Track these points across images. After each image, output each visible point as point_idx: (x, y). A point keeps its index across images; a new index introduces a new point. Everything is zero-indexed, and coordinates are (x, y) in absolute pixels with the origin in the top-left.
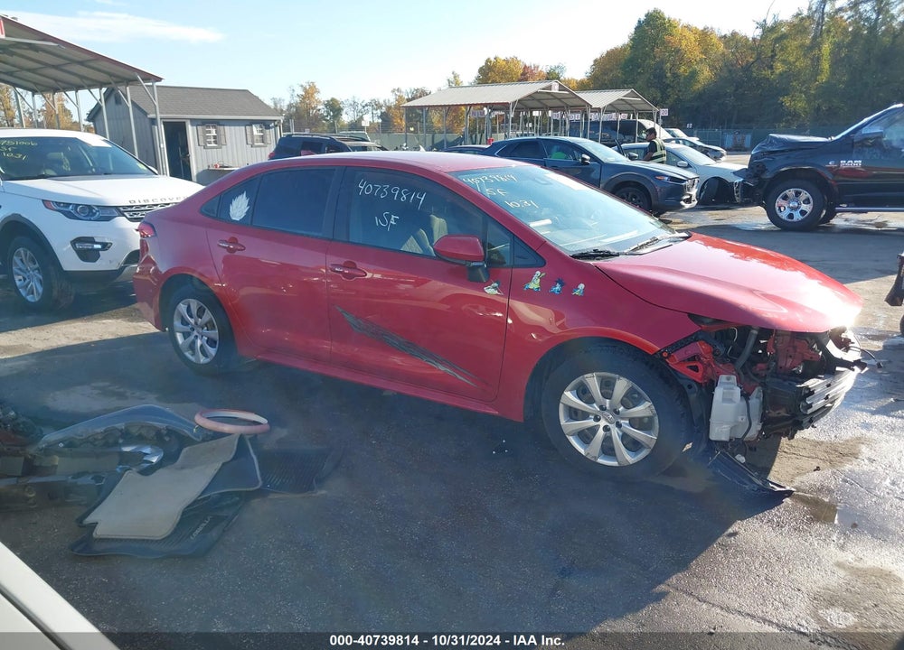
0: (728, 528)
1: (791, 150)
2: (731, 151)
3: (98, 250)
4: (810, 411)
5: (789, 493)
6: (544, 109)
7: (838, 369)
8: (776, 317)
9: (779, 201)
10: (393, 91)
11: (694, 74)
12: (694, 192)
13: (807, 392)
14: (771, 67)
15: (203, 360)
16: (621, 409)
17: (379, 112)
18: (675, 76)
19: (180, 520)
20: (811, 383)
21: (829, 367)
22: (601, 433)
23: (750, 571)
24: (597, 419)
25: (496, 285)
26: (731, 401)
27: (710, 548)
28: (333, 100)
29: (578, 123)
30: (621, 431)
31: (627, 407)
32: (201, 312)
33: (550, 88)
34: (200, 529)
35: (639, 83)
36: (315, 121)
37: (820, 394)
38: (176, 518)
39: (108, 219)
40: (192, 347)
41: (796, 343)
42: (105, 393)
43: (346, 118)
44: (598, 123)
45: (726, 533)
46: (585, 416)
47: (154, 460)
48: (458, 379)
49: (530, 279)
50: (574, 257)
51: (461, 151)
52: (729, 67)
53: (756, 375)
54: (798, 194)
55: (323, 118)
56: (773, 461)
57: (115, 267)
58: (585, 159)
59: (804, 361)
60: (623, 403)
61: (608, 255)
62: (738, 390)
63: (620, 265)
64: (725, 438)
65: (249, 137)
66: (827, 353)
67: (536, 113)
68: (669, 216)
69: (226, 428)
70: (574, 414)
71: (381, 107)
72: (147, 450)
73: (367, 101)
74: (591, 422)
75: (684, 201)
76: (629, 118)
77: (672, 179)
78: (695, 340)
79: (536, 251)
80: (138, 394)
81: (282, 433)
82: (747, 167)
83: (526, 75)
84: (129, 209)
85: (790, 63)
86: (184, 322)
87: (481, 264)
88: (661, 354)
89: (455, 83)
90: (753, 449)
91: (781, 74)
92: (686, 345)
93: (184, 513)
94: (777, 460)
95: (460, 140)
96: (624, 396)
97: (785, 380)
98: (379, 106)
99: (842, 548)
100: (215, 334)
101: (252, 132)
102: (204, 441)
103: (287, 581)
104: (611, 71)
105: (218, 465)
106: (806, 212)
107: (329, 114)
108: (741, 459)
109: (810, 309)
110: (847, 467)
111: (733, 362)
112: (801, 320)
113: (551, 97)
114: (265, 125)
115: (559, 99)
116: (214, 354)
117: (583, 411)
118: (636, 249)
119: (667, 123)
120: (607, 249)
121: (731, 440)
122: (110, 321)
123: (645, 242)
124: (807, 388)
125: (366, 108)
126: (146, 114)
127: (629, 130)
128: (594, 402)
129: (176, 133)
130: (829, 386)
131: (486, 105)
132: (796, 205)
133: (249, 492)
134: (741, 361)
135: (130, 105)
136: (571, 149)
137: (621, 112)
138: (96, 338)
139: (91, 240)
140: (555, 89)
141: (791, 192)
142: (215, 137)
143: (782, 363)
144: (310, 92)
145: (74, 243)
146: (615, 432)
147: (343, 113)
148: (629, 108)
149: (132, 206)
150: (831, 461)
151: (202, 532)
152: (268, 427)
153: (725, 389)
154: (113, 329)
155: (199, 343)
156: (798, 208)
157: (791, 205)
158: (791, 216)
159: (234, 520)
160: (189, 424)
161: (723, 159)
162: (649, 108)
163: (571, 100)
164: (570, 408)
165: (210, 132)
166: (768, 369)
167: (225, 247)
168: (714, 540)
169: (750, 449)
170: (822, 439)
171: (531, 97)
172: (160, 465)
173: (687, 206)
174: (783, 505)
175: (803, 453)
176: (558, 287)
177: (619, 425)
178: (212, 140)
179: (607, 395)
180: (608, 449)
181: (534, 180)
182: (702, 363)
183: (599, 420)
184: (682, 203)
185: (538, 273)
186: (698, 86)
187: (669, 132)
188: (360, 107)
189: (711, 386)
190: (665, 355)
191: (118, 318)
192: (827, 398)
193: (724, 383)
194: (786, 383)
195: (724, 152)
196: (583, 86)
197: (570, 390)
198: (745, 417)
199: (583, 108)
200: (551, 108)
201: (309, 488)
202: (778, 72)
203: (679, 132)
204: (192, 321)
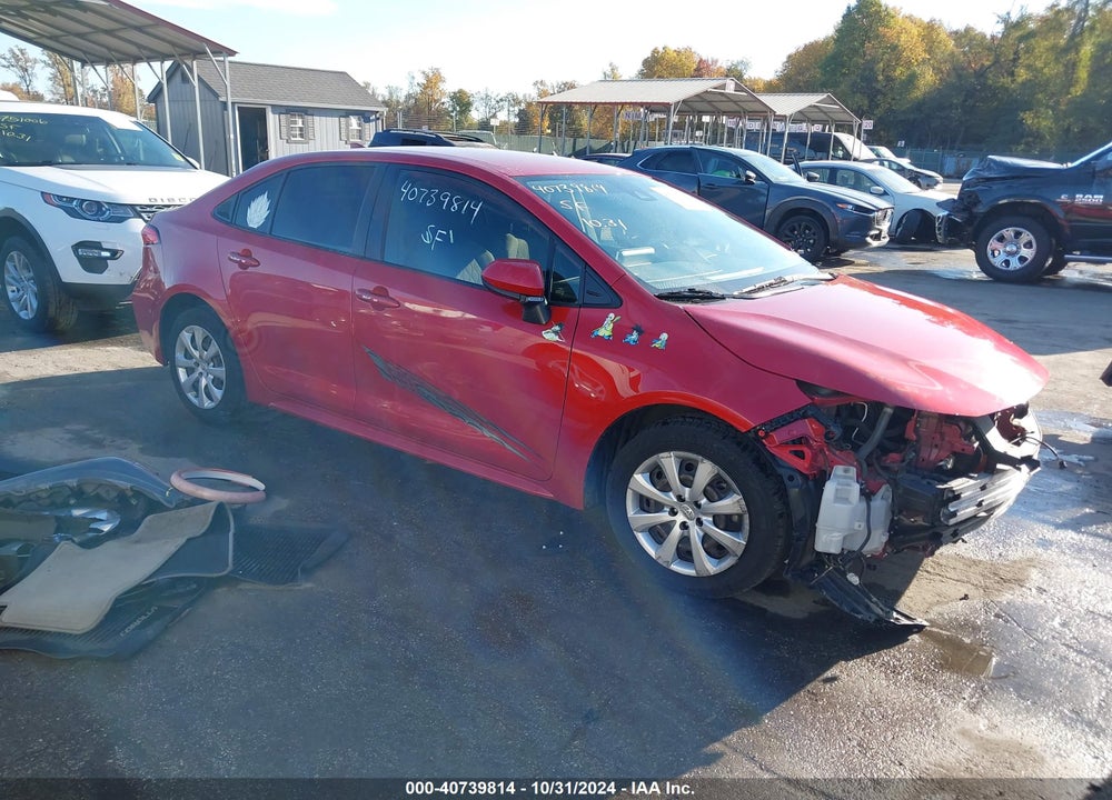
0: (825, 671)
1: (1013, 178)
2: (949, 178)
3: (107, 258)
4: (952, 521)
5: (920, 629)
6: (717, 112)
7: (999, 466)
8: (917, 392)
9: (993, 243)
10: (535, 84)
11: (912, 78)
12: (885, 226)
13: (951, 495)
14: (1012, 74)
15: (207, 404)
16: (704, 501)
17: (517, 109)
18: (889, 79)
19: (111, 609)
20: (957, 484)
21: (986, 464)
22: (677, 531)
23: (840, 731)
24: (673, 513)
25: (557, 328)
26: (846, 500)
27: (796, 697)
28: (460, 91)
29: (757, 133)
30: (702, 530)
31: (711, 500)
32: (206, 344)
33: (723, 87)
34: (138, 622)
35: (843, 86)
36: (438, 116)
37: (970, 499)
38: (105, 607)
39: (121, 220)
40: (195, 386)
41: (946, 429)
42: (80, 438)
43: (476, 115)
44: (782, 134)
45: (821, 678)
46: (659, 507)
47: (106, 528)
48: (505, 448)
49: (600, 324)
50: (659, 297)
51: (601, 160)
52: (958, 70)
53: (886, 469)
54: (1018, 234)
55: (448, 113)
56: (909, 582)
57: (126, 281)
58: (750, 177)
59: (954, 453)
60: (705, 493)
61: (708, 297)
62: (856, 487)
63: (719, 311)
64: (834, 549)
65: (343, 131)
66: (985, 444)
67: (706, 119)
68: (853, 256)
69: (207, 493)
70: (646, 504)
71: (520, 103)
72: (103, 515)
73: (503, 95)
74: (665, 516)
75: (871, 237)
76: (824, 130)
77: (858, 208)
78: (804, 417)
79: (611, 286)
80: (119, 442)
81: (281, 504)
82: (956, 197)
83: (701, 71)
84: (148, 209)
85: (1036, 69)
86: (188, 355)
87: (539, 299)
88: (756, 433)
89: (611, 77)
90: (871, 567)
91: (1024, 84)
92: (790, 423)
93: (118, 600)
94: (915, 582)
95: (607, 148)
96: (708, 485)
97: (924, 478)
98: (517, 102)
99: (973, 709)
100: (221, 372)
101: (348, 125)
102: (178, 507)
103: (227, 701)
104: (808, 69)
105: (181, 541)
106: (1026, 259)
107: (455, 109)
108: (854, 579)
109: (966, 383)
110: (1006, 597)
111: (856, 448)
112: (951, 399)
113: (724, 99)
114: (364, 116)
115: (735, 102)
116: (220, 398)
117: (656, 501)
118: (750, 292)
119: (872, 139)
120: (709, 289)
121: (842, 554)
122: (116, 348)
123: (767, 283)
124: (951, 490)
125: (501, 103)
126: (217, 96)
127: (821, 145)
128: (671, 490)
129: (253, 122)
130: (983, 488)
131: (642, 104)
132: (1015, 249)
133: (212, 578)
134: (867, 449)
135: (196, 83)
136: (734, 164)
137: (814, 122)
138: (91, 369)
139: (97, 246)
140: (730, 88)
141: (1009, 232)
142: (301, 129)
143: (924, 454)
144: (433, 80)
145: (76, 247)
146: (695, 533)
147: (473, 109)
148: (825, 118)
149: (153, 206)
150: (986, 589)
151: (138, 628)
152: (263, 495)
153: (839, 484)
154: (115, 359)
155: (204, 382)
156: (1017, 253)
157: (1008, 249)
158: (1007, 263)
159: (183, 615)
160: (162, 486)
161: (939, 187)
162: (849, 119)
163: (750, 104)
164: (641, 496)
165: (295, 123)
166: (903, 461)
167: (236, 262)
168: (803, 687)
169: (869, 566)
170: (981, 558)
171: (700, 97)
172: (112, 535)
173: (875, 244)
174: (908, 643)
175: (952, 574)
176: (635, 336)
177: (699, 522)
178: (298, 133)
179: (686, 483)
180: (685, 553)
181: (633, 194)
182: (810, 447)
183: (675, 514)
184: (869, 239)
185: (612, 315)
186: (917, 94)
187: (872, 150)
188: (494, 102)
189: (821, 478)
190: (761, 434)
191: (126, 346)
192: (980, 504)
193: (840, 476)
194: (925, 482)
195: (940, 178)
196: (771, 88)
197: (642, 473)
198: (863, 525)
199: (765, 114)
200: (724, 113)
201: (293, 579)
202: (1020, 80)
203: (885, 152)
204: (196, 354)
